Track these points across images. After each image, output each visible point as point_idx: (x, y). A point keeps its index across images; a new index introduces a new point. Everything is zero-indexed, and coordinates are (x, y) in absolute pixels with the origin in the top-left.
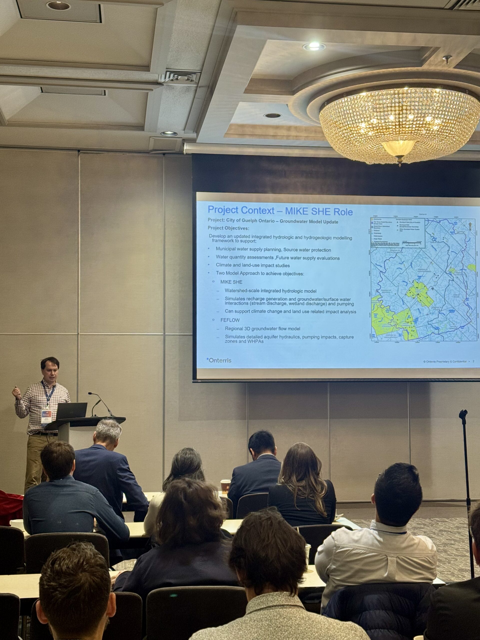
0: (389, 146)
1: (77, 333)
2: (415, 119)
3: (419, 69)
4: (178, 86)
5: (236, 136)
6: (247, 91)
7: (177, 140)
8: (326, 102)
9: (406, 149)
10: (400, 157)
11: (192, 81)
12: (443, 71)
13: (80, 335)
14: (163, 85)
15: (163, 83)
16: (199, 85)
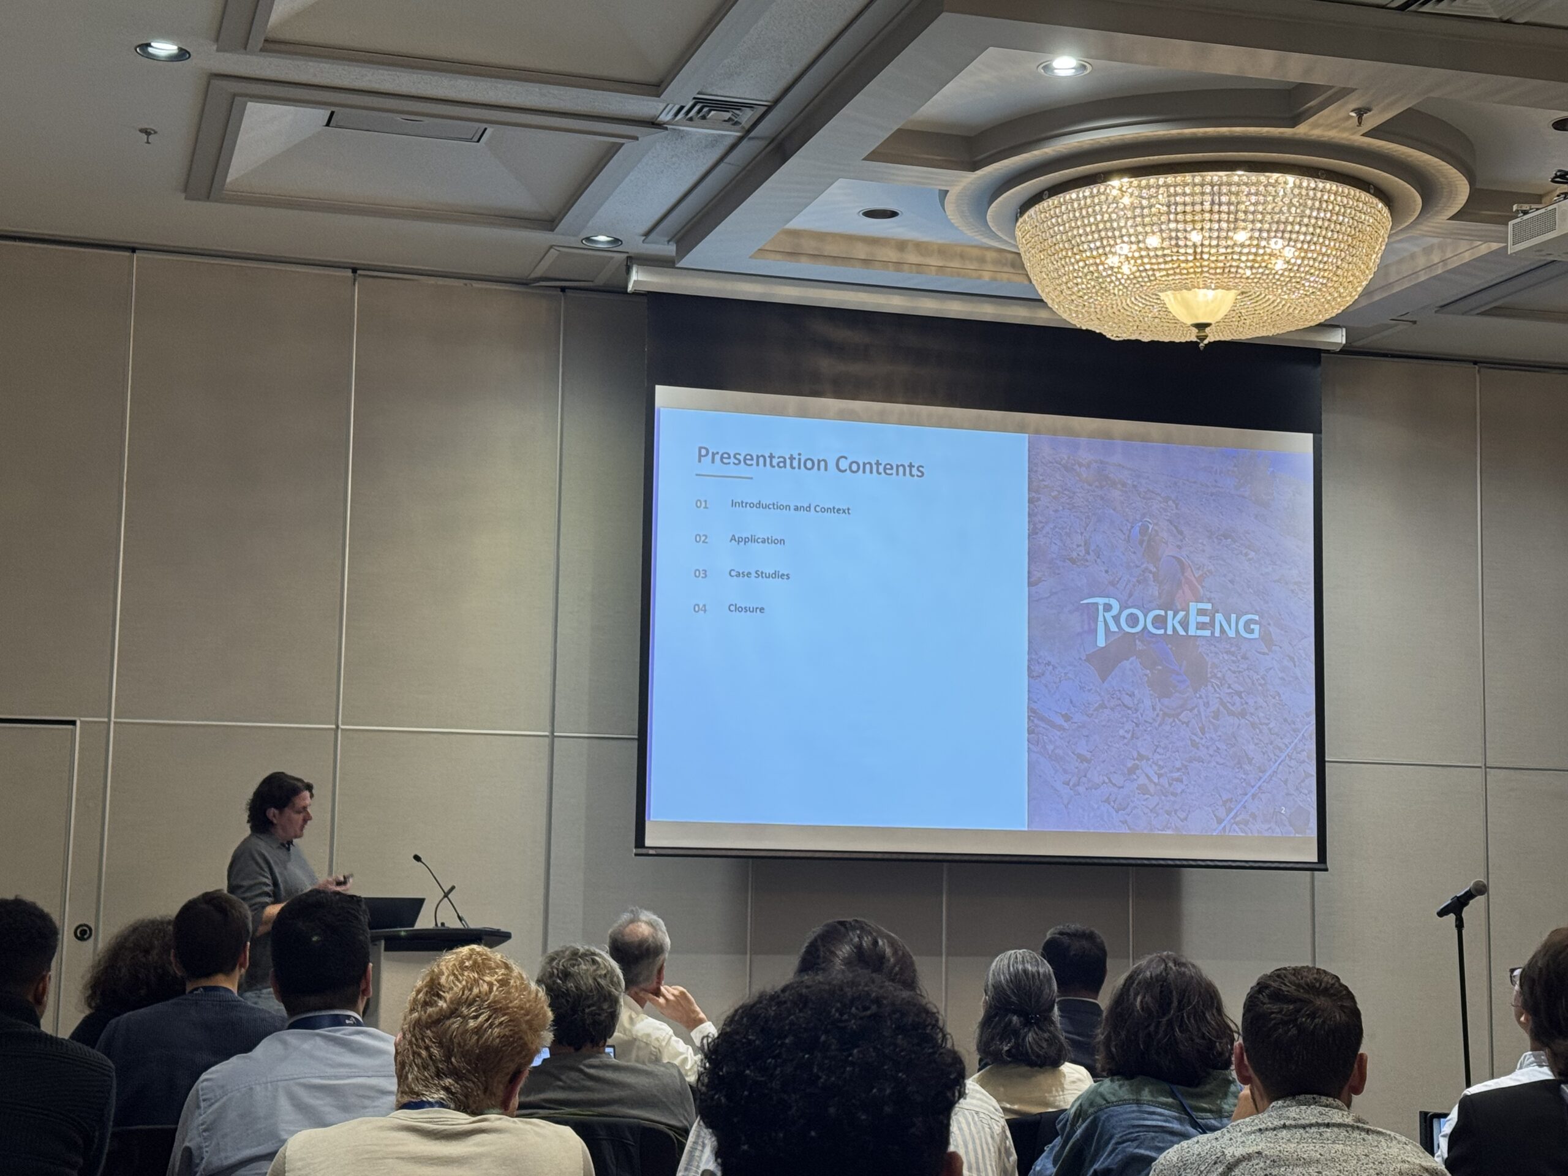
0: (1179, 298)
1: (334, 726)
2: (1248, 243)
3: (1287, 132)
4: (699, 132)
5: (779, 257)
6: (874, 156)
7: (612, 258)
8: (1046, 192)
9: (1218, 311)
10: (1202, 326)
11: (736, 123)
12: (1336, 140)
13: (342, 729)
14: (666, 129)
15: (668, 123)
16: (752, 134)
